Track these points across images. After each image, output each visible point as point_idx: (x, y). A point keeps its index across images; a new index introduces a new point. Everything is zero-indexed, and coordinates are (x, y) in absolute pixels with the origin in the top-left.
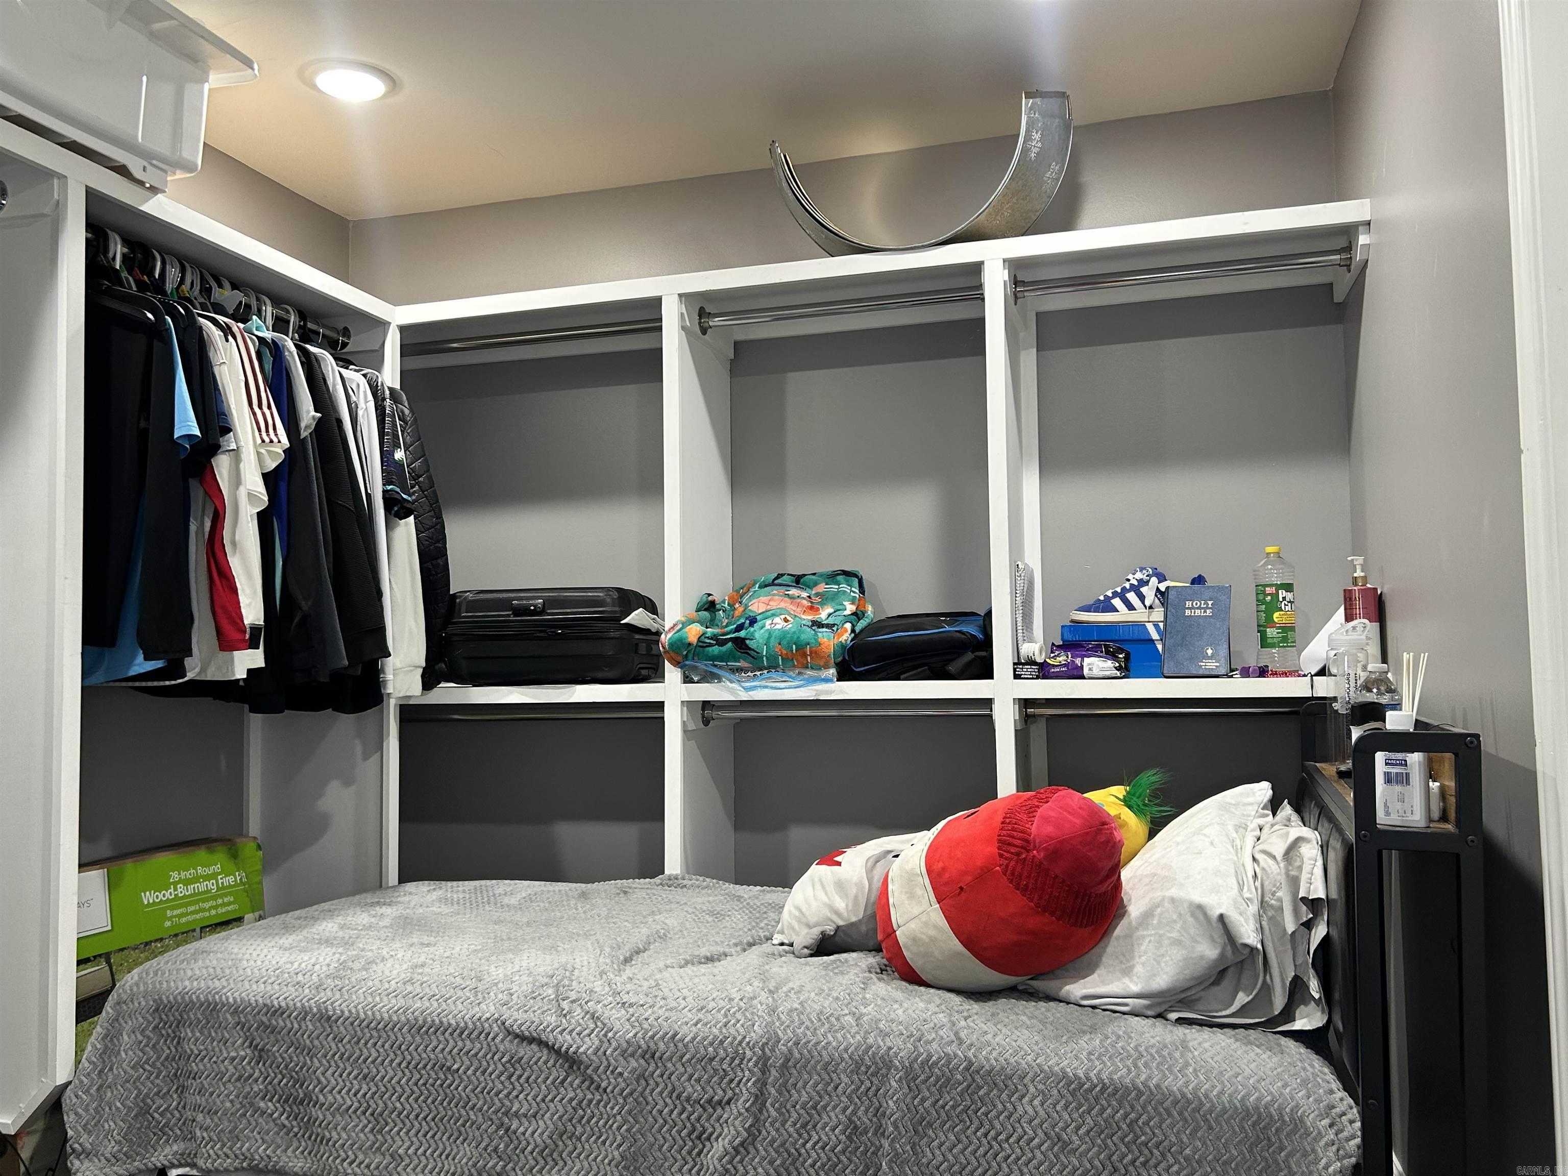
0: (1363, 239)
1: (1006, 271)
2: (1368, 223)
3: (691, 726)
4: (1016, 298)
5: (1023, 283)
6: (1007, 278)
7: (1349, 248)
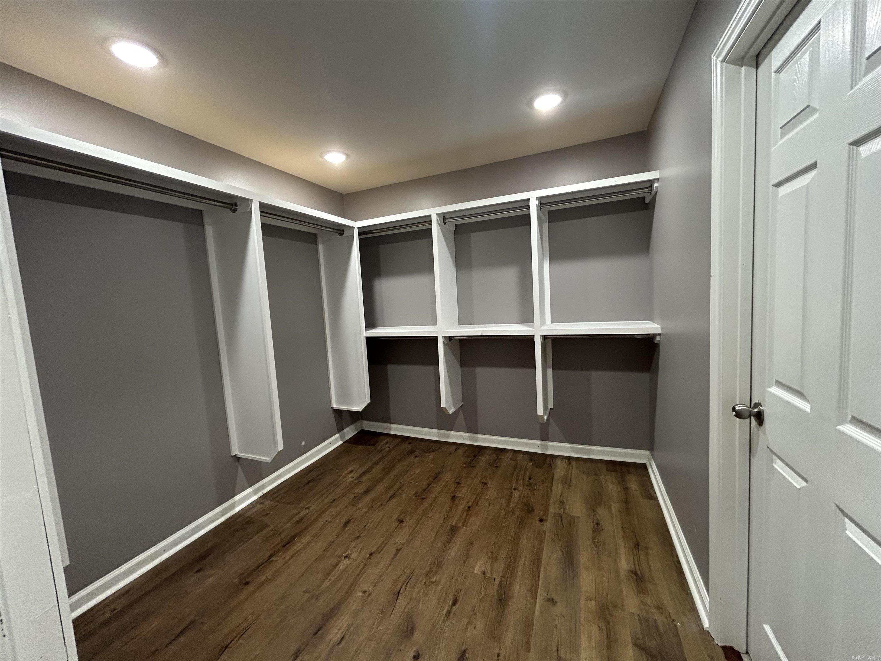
0: (656, 184)
1: (537, 201)
2: (658, 179)
3: (446, 343)
4: (541, 209)
5: (543, 204)
6: (537, 203)
7: (651, 186)
